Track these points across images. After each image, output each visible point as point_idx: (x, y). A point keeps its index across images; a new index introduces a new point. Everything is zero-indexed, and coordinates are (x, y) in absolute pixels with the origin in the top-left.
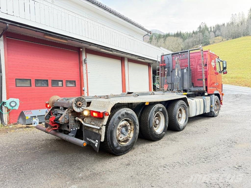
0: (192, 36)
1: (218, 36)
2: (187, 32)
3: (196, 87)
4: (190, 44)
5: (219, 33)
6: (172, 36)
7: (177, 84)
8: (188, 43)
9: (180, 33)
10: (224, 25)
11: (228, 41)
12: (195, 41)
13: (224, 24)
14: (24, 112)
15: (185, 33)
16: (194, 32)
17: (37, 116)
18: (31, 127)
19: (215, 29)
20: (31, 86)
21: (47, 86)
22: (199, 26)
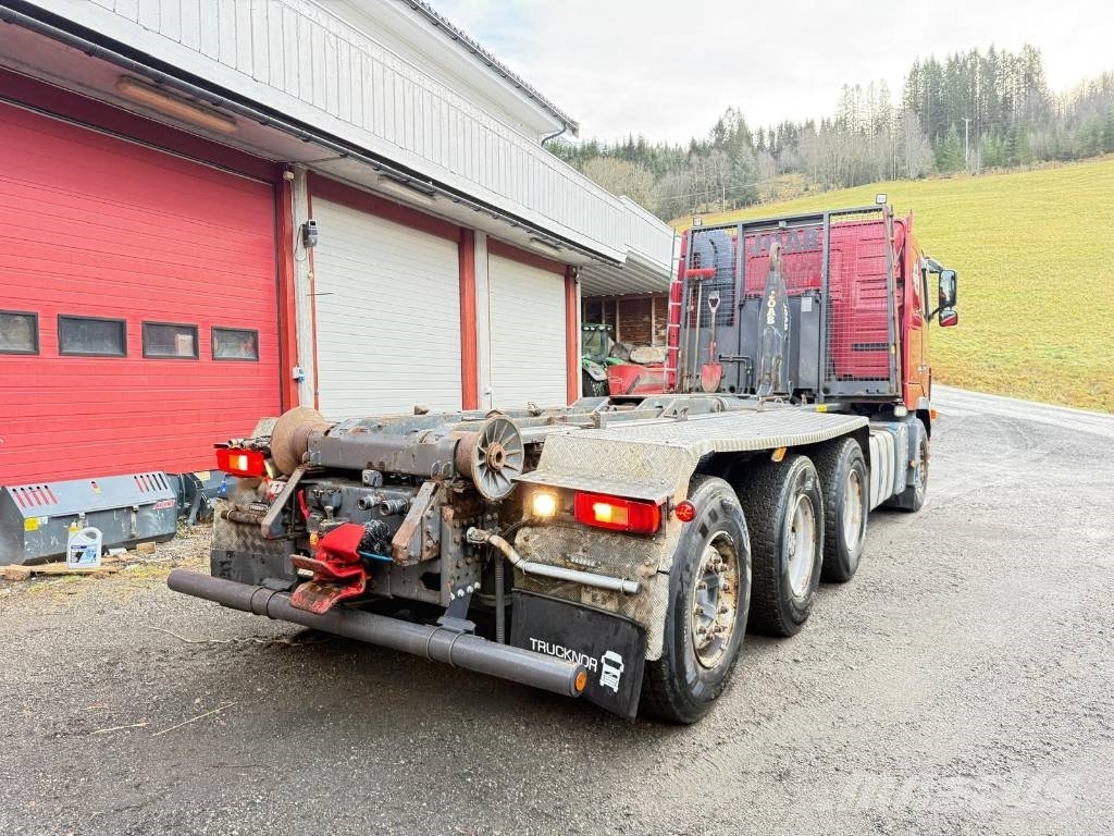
0: (688, 163)
1: (788, 171)
2: (666, 147)
3: (845, 380)
4: (682, 198)
5: (793, 159)
6: (605, 156)
7: (771, 362)
8: (671, 192)
9: (641, 145)
10: (810, 126)
11: (830, 193)
12: (700, 183)
13: (812, 122)
14: (11, 492)
15: (655, 147)
16: (694, 148)
17: (82, 514)
18: (59, 575)
19: (776, 140)
20: (36, 351)
21: (118, 352)
22: (717, 122)
